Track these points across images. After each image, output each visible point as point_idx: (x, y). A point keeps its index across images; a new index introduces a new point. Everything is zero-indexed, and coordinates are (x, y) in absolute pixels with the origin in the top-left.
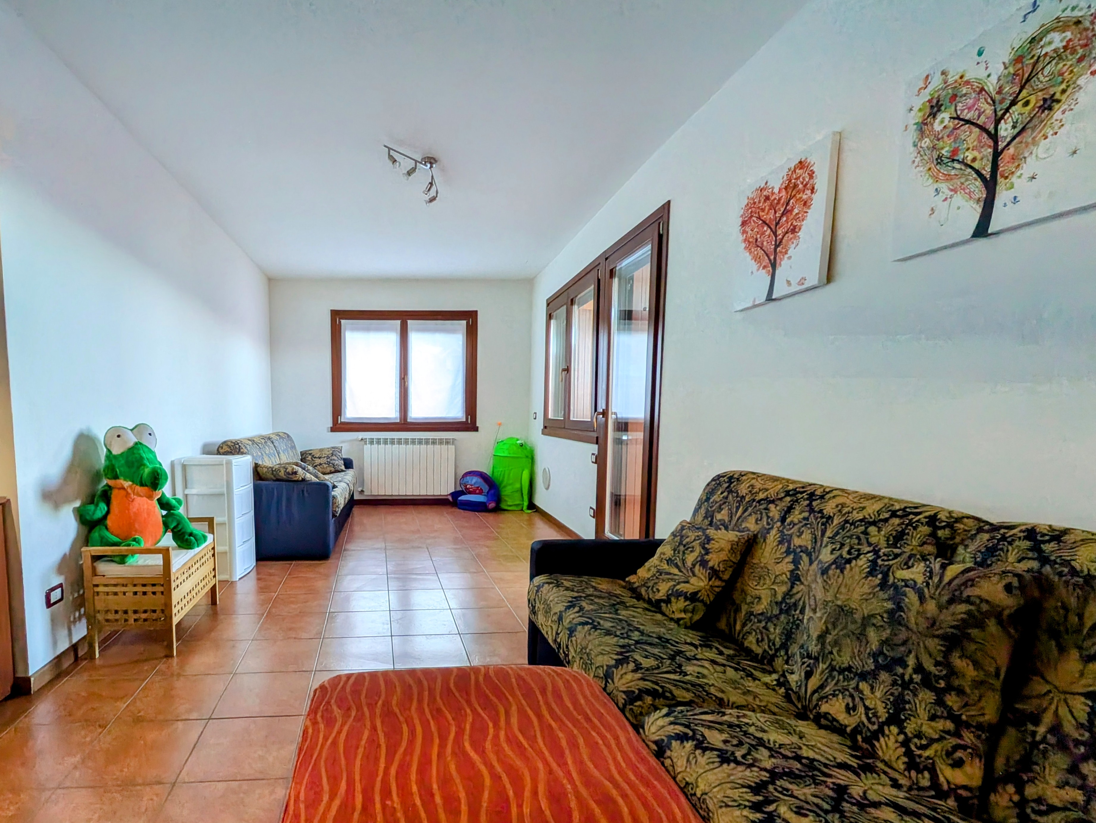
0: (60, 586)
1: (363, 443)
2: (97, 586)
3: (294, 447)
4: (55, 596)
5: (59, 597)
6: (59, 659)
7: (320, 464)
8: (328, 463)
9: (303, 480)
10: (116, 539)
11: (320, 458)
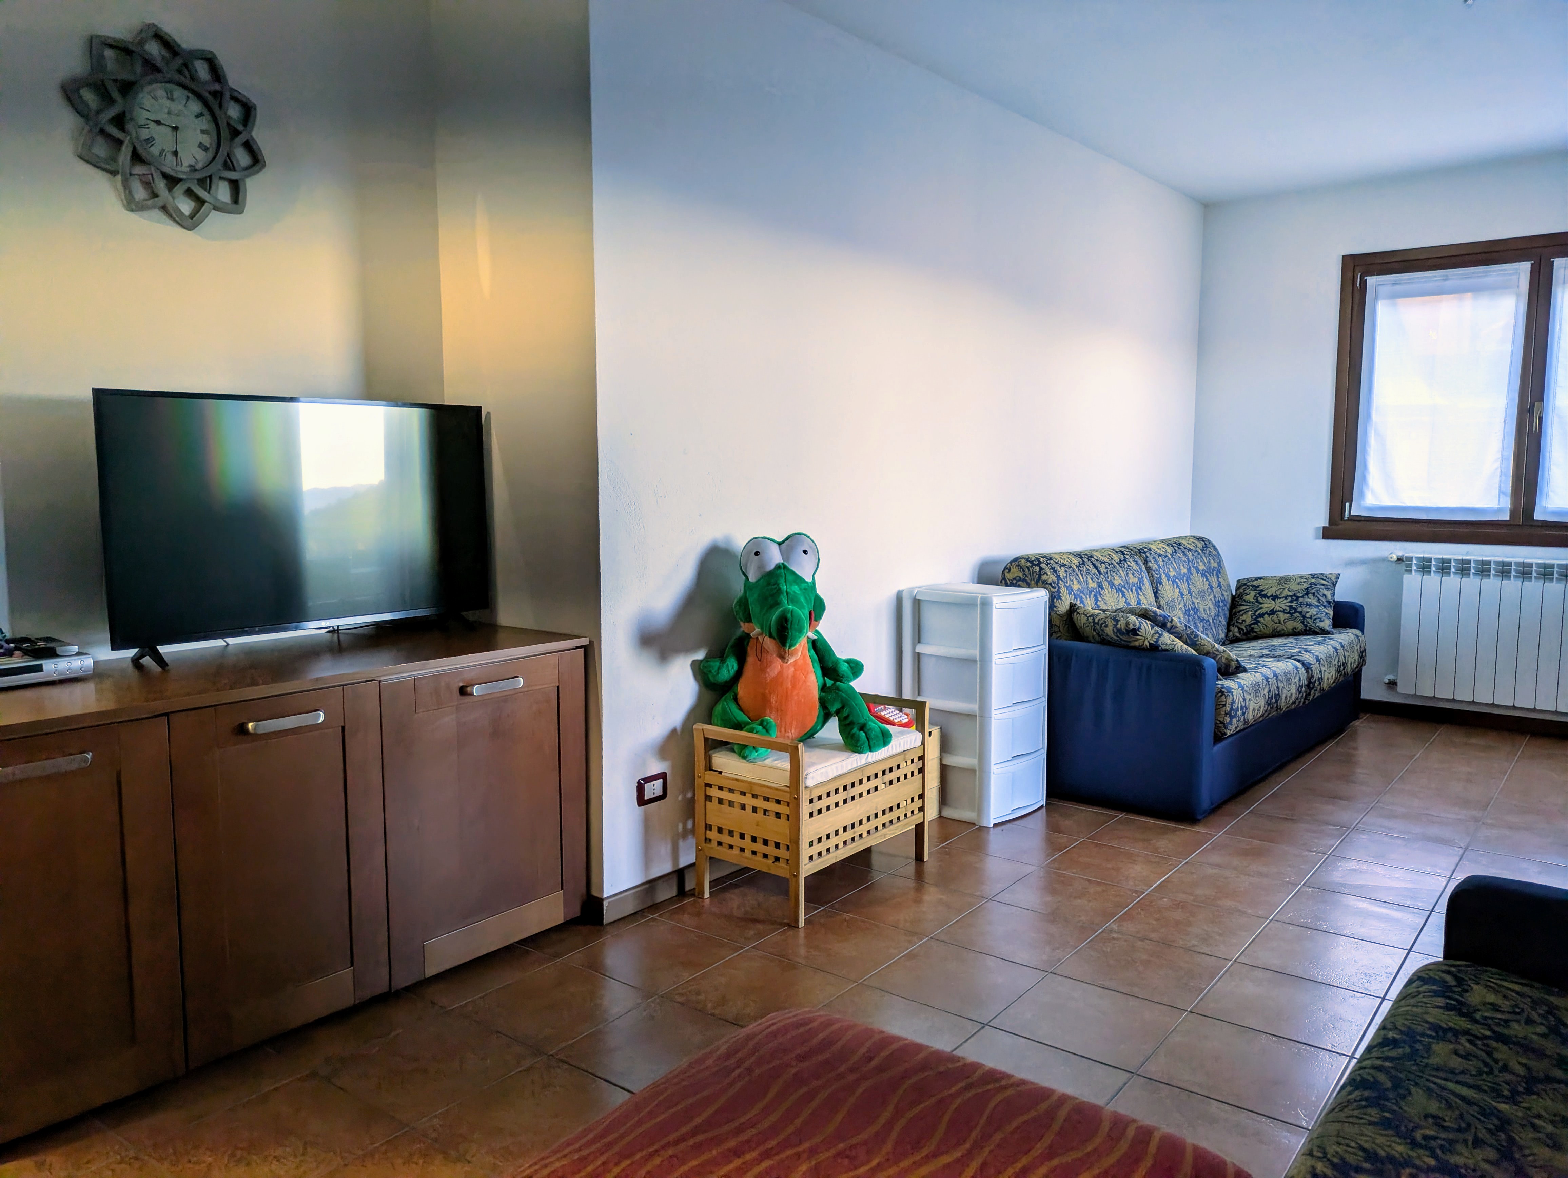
0: (663, 776)
1: (1402, 567)
2: (710, 786)
3: (1219, 570)
4: (654, 789)
5: (659, 791)
6: (651, 885)
7: (1273, 612)
8: (1292, 611)
9: (1154, 648)
10: (742, 717)
11: (1274, 598)
